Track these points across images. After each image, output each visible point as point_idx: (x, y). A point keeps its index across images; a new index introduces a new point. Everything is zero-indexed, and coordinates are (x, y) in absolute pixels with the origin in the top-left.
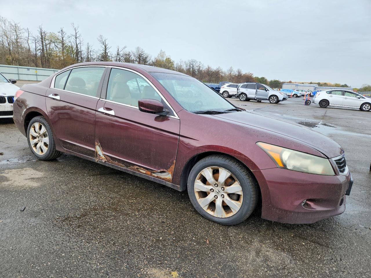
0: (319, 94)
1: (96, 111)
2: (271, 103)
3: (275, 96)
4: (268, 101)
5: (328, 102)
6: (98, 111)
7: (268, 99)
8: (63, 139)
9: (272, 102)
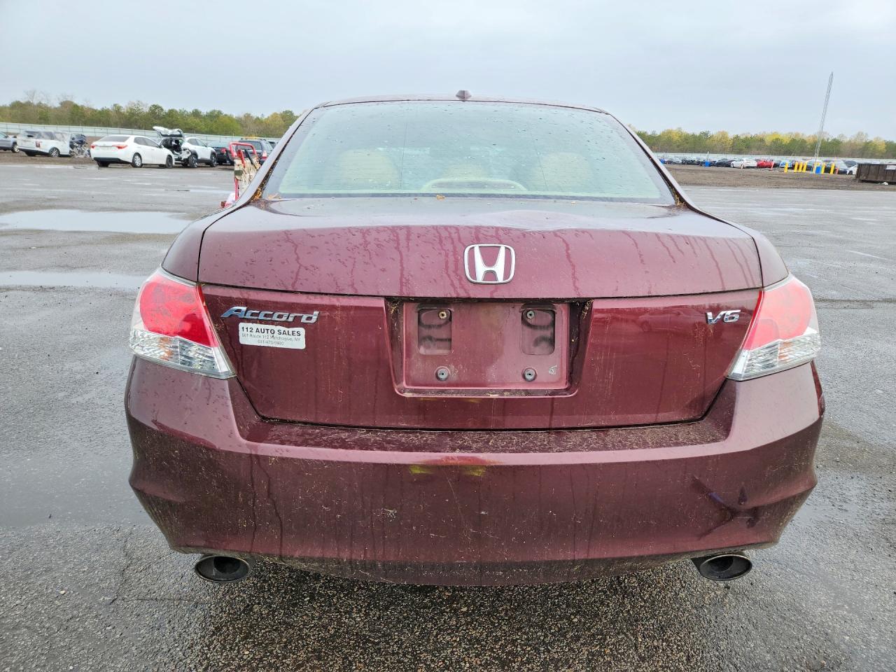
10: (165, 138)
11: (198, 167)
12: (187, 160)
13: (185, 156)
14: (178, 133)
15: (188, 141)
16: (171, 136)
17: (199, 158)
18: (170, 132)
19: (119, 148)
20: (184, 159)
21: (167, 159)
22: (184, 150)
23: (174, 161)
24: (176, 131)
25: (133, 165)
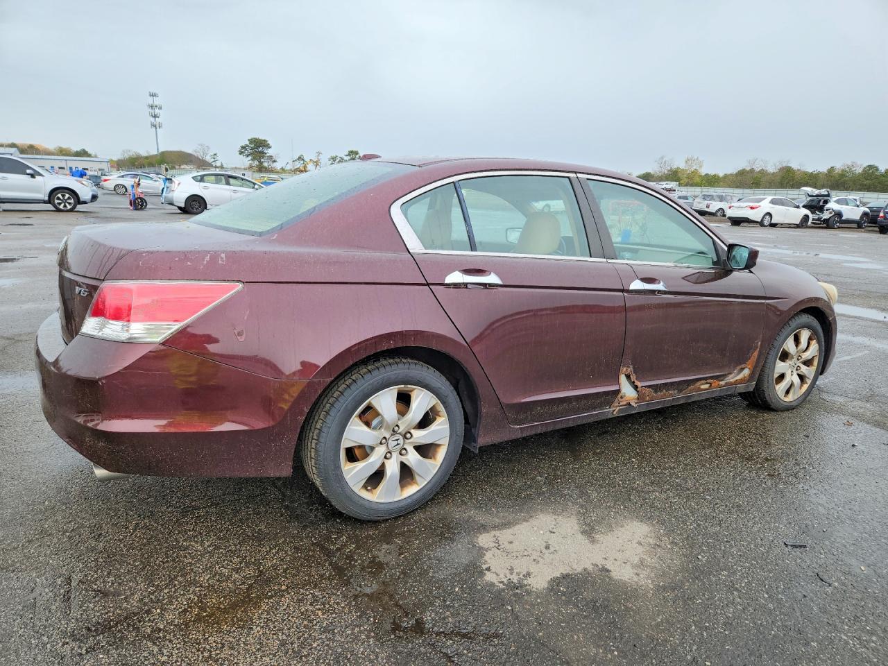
0: (179, 184)
1: (622, 291)
2: (59, 210)
3: (66, 191)
4: (50, 207)
5: (202, 201)
6: (628, 291)
7: (47, 198)
8: (516, 401)
9: (61, 207)
10: (811, 198)
11: (839, 228)
12: (826, 221)
13: (826, 215)
14: (826, 193)
15: (835, 202)
16: (817, 196)
17: (843, 218)
18: (816, 192)
19: (752, 208)
20: (824, 220)
21: (803, 218)
22: (827, 210)
23: (810, 221)
24: (824, 191)
25: (761, 224)
